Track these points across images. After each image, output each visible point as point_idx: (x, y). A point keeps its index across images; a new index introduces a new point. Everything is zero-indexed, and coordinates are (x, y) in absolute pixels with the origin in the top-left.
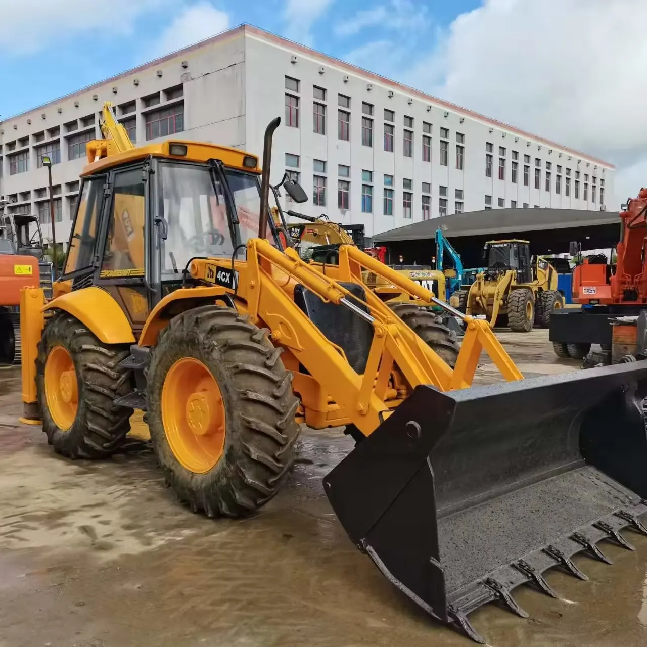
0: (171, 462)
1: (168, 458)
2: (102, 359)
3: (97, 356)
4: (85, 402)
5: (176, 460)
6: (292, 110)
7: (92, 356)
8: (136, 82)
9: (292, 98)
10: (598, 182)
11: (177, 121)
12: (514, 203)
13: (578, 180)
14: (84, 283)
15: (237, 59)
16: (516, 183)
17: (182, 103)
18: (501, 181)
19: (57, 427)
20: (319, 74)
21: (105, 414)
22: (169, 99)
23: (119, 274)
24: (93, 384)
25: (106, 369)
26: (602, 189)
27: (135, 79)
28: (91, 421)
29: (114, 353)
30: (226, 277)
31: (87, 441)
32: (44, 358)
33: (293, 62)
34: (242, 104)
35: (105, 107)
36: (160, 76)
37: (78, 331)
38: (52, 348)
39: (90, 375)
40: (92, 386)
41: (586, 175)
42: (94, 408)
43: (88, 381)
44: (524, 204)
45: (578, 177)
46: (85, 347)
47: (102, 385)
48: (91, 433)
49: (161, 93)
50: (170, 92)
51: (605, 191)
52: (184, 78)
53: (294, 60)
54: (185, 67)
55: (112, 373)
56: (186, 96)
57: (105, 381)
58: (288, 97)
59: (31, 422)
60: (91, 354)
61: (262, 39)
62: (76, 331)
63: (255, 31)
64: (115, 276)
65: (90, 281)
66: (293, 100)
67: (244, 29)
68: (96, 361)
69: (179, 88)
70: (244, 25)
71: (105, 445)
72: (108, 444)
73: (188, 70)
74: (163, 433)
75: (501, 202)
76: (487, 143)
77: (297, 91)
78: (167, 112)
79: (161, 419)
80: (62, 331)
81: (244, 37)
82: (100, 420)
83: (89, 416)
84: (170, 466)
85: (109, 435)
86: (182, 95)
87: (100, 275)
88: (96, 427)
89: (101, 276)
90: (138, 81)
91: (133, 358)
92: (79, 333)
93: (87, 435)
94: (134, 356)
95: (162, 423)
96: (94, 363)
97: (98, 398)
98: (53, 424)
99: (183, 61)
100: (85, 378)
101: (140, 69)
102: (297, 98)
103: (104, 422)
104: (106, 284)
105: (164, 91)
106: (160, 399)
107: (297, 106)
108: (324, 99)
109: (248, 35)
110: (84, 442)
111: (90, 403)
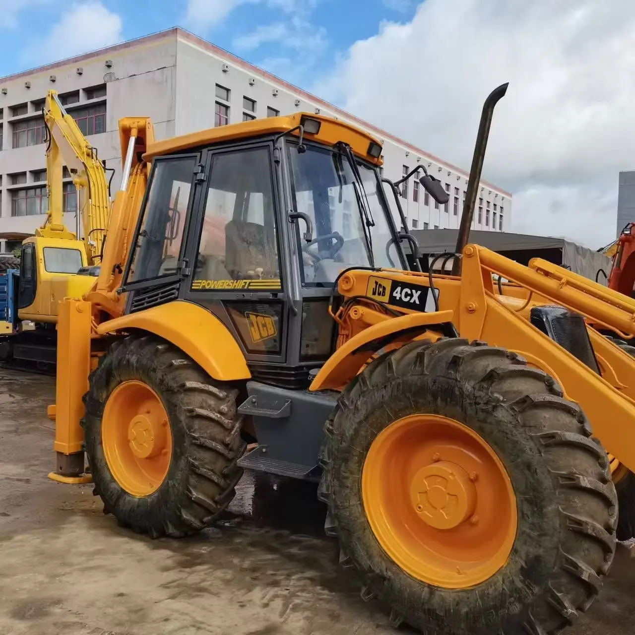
0: (384, 565)
1: (377, 559)
2: (212, 402)
3: (204, 396)
4: (188, 462)
5: (393, 563)
6: (222, 119)
7: (198, 398)
8: (53, 79)
9: (222, 107)
10: (498, 208)
11: (97, 122)
12: (426, 224)
13: (481, 206)
14: (160, 295)
15: (168, 63)
16: (428, 205)
17: (104, 103)
18: (415, 203)
19: (123, 492)
20: (249, 85)
21: (215, 478)
22: (89, 98)
23: (229, 285)
24: (202, 437)
25: (219, 415)
26: (501, 216)
27: (52, 75)
28: (195, 487)
29: (226, 394)
30: (412, 295)
31: (186, 516)
32: (104, 396)
33: (225, 71)
34: (172, 108)
35: (49, 95)
36: (80, 74)
37: (177, 362)
38: (121, 382)
39: (197, 424)
40: (202, 440)
41: (488, 202)
42: (203, 471)
43: (194, 432)
44: (435, 226)
45: (481, 204)
46: (189, 384)
47: (213, 439)
48: (192, 503)
49: (81, 92)
50: (90, 91)
51: (504, 218)
52: (106, 79)
53: (226, 69)
54: (109, 66)
55: (226, 421)
56: (109, 96)
57: (216, 431)
58: (218, 105)
59: (70, 480)
60: (196, 394)
61: (194, 44)
62: (173, 361)
63: (188, 36)
64: (220, 288)
65: (173, 294)
66: (223, 109)
67: (177, 32)
68: (204, 404)
69: (102, 88)
70: (176, 29)
71: (206, 519)
72: (210, 518)
73: (111, 70)
74: (363, 520)
75: (415, 223)
76: (404, 166)
77: (227, 100)
78: (86, 112)
79: (360, 499)
80: (145, 361)
81: (176, 41)
82: (207, 486)
83: (193, 480)
84: (381, 571)
85: (214, 505)
86: (105, 94)
87: (192, 286)
88: (201, 497)
89: (193, 288)
90: (55, 77)
91: (254, 400)
92: (178, 365)
93: (185, 507)
94: (254, 398)
95: (362, 505)
96: (202, 407)
97: (207, 456)
98: (117, 487)
99: (107, 60)
100: (190, 428)
101: (58, 65)
102: (227, 107)
103: (212, 490)
104: (203, 299)
105: (84, 89)
106: (360, 471)
107: (226, 115)
108: (253, 110)
109: (180, 39)
110: (181, 516)
111: (196, 463)
